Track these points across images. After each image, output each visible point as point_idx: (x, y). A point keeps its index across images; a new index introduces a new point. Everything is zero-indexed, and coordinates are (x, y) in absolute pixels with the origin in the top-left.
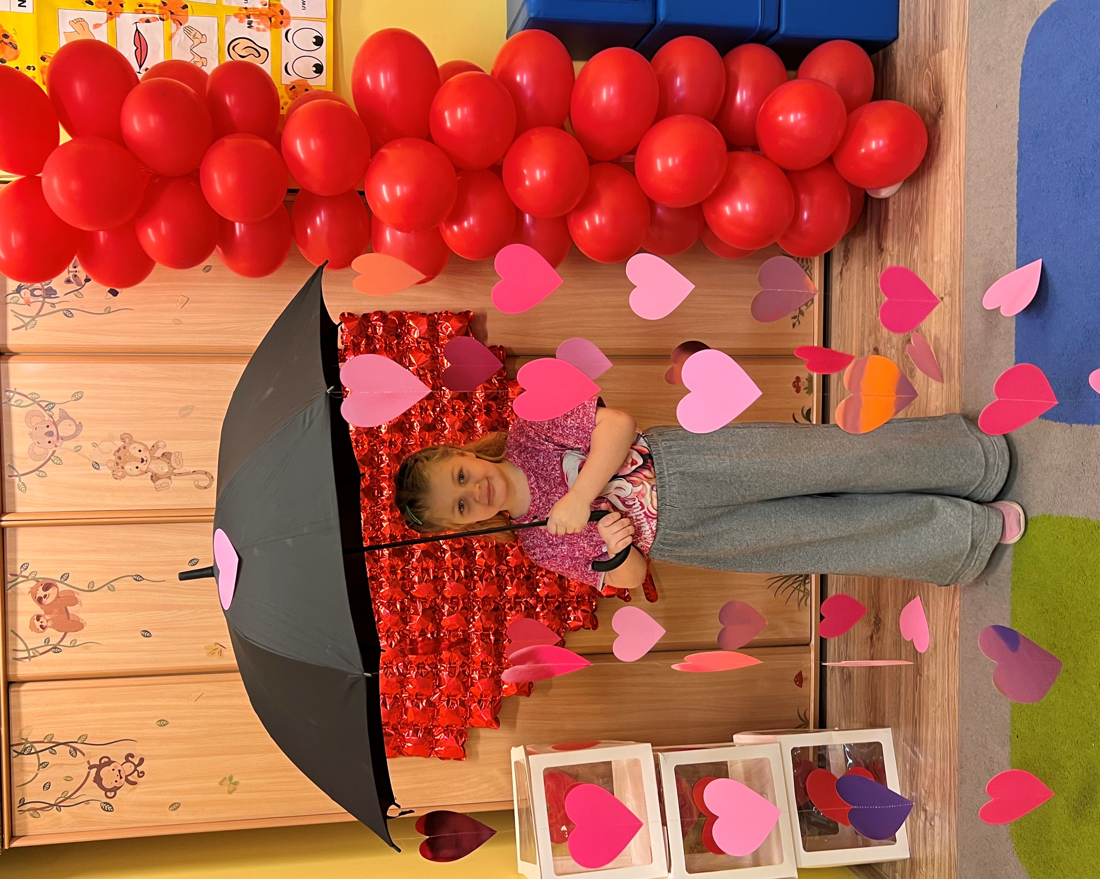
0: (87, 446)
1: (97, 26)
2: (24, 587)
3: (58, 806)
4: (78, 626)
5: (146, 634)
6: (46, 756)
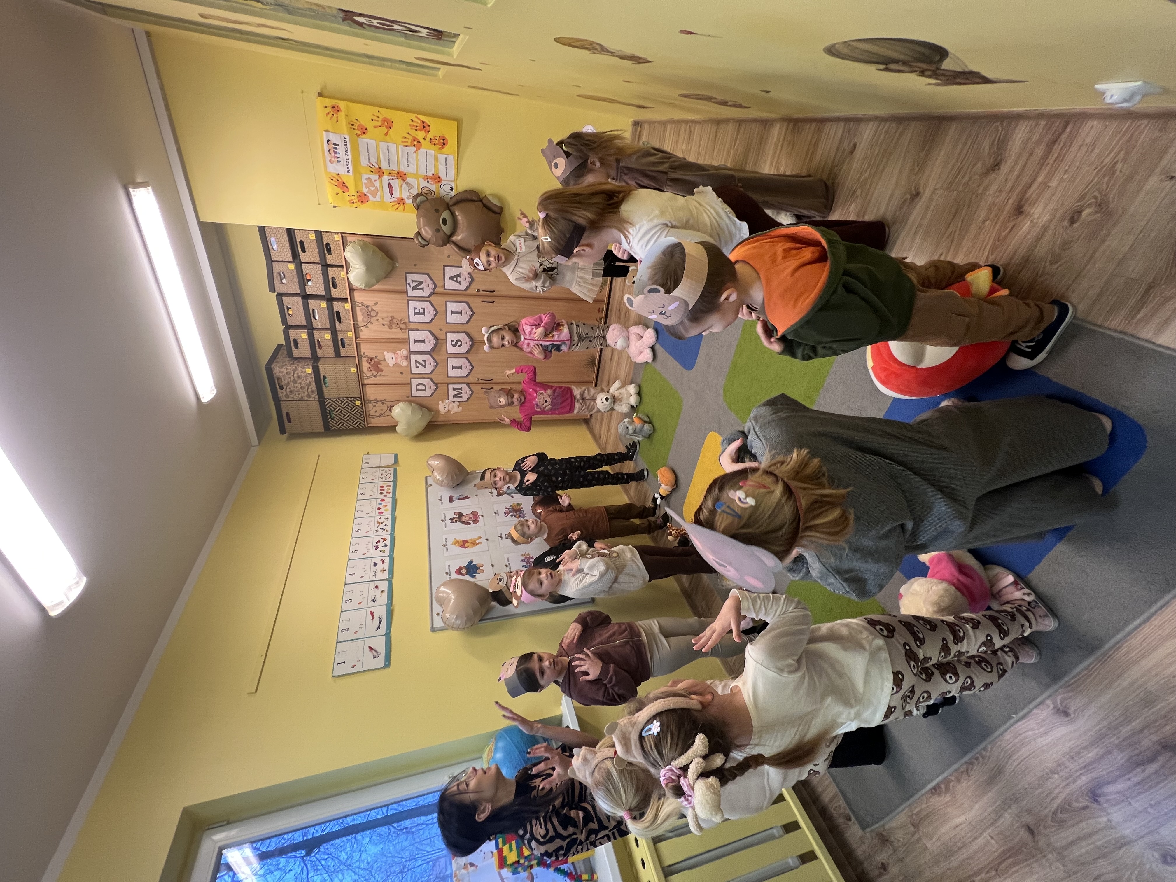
0: (380, 319)
1: (375, 181)
2: (364, 359)
3: (379, 416)
4: (381, 370)
5: (402, 373)
6: (375, 404)
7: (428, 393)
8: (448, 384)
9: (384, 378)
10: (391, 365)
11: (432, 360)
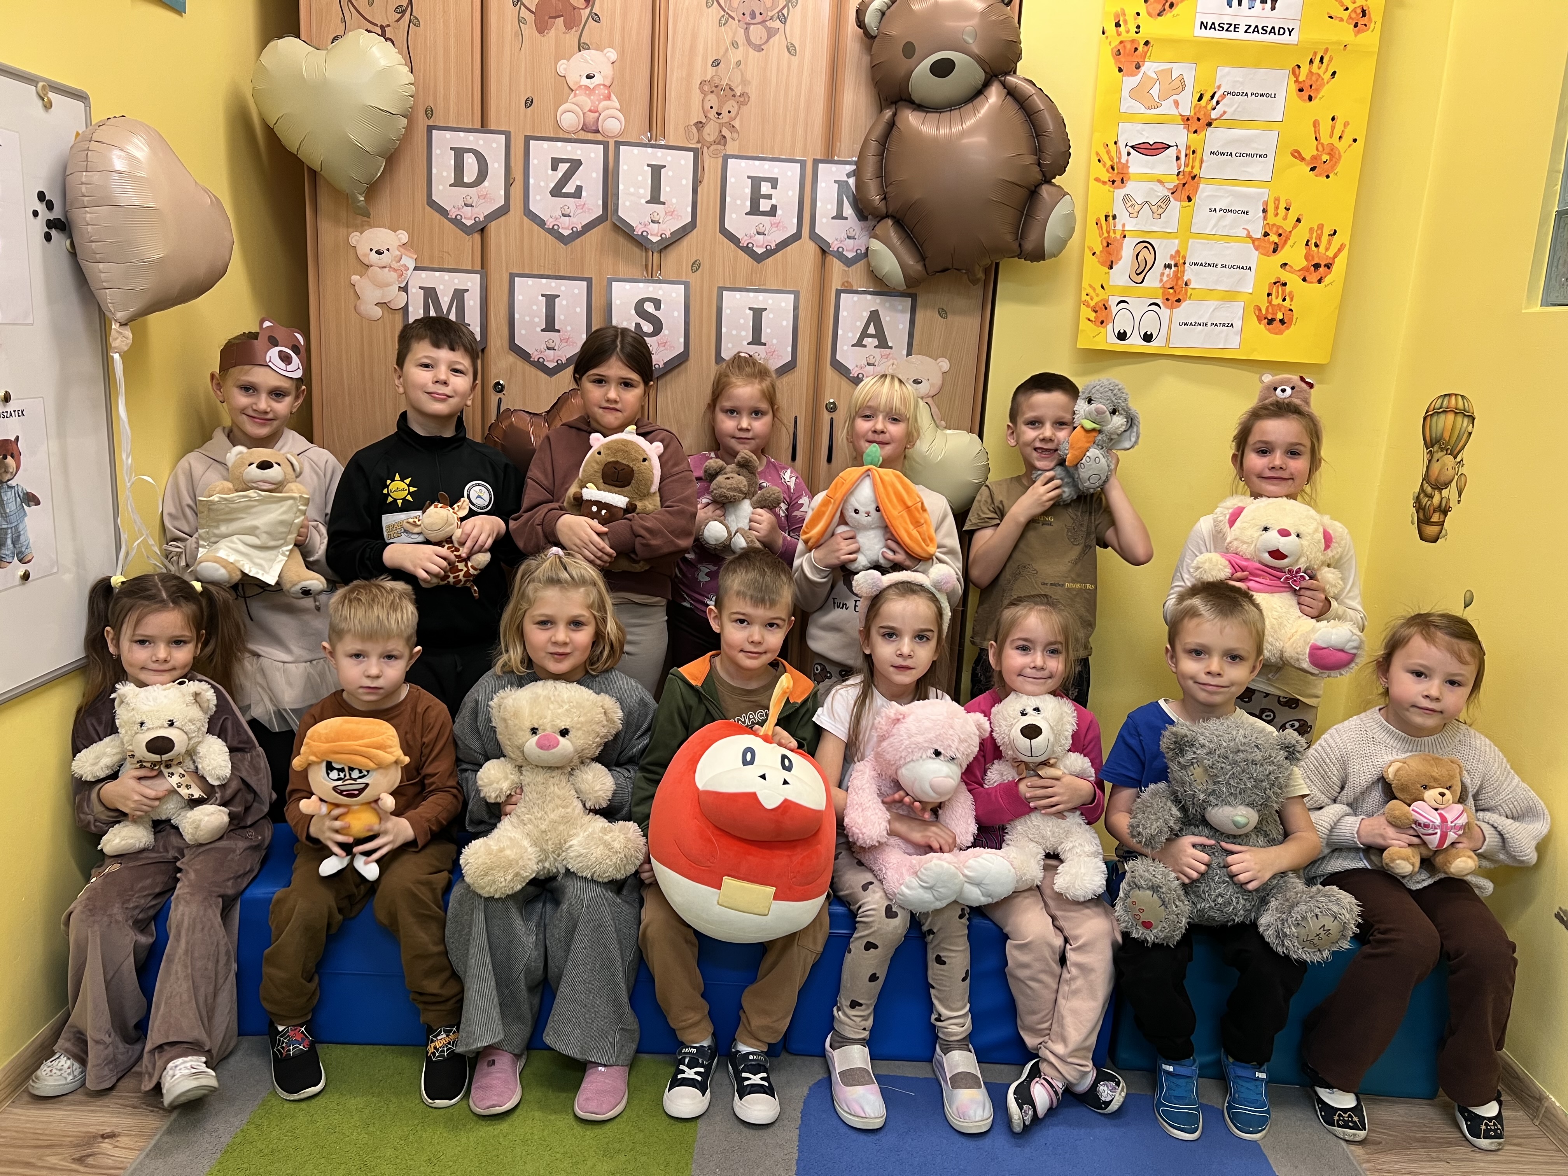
0: (737, 55)
1: (1176, 103)
4: (542, 28)
5: (529, 103)
7: (445, 194)
8: (483, 269)
9: (510, 31)
10: (562, 67)
11: (580, 220)
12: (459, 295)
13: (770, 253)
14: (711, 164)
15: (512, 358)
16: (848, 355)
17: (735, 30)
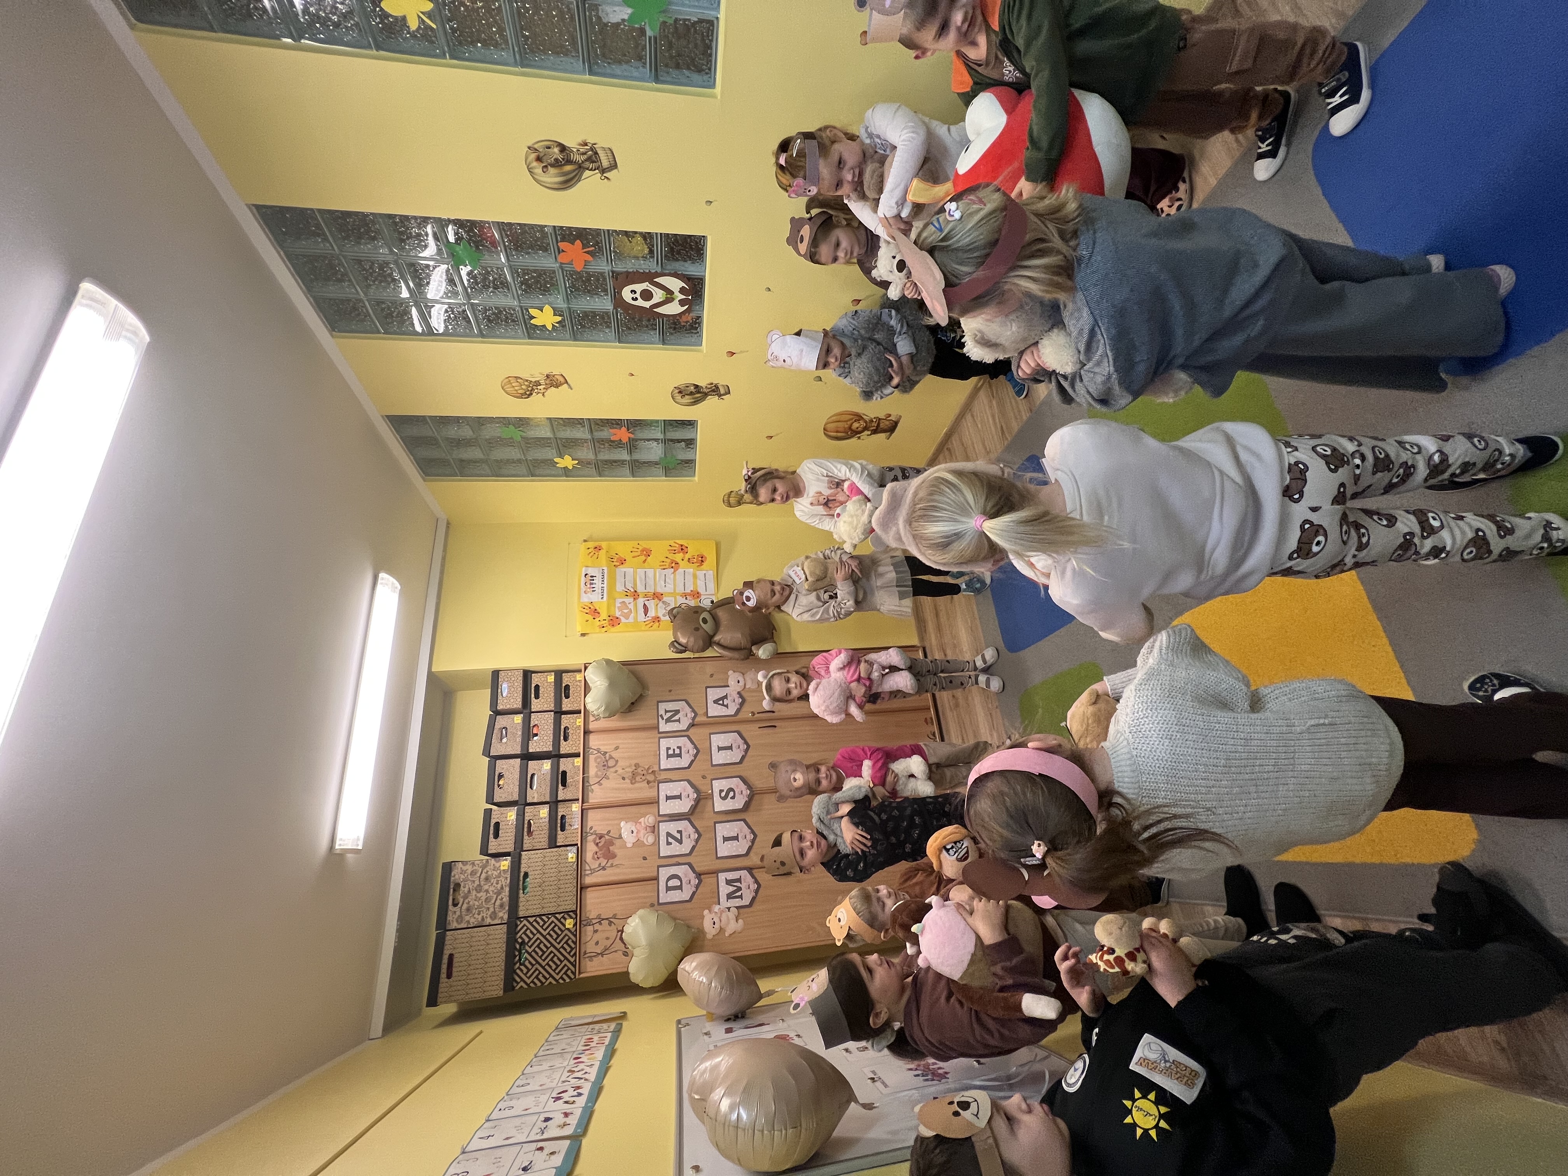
0: (620, 771)
1: (630, 603)
2: (591, 838)
3: (602, 954)
4: (614, 856)
5: (645, 859)
6: (597, 927)
7: (685, 895)
8: (716, 872)
9: (617, 870)
10: (629, 845)
11: (691, 830)
12: (729, 882)
13: (696, 747)
14: (664, 775)
15: (752, 854)
16: (731, 711)
17: (610, 773)
